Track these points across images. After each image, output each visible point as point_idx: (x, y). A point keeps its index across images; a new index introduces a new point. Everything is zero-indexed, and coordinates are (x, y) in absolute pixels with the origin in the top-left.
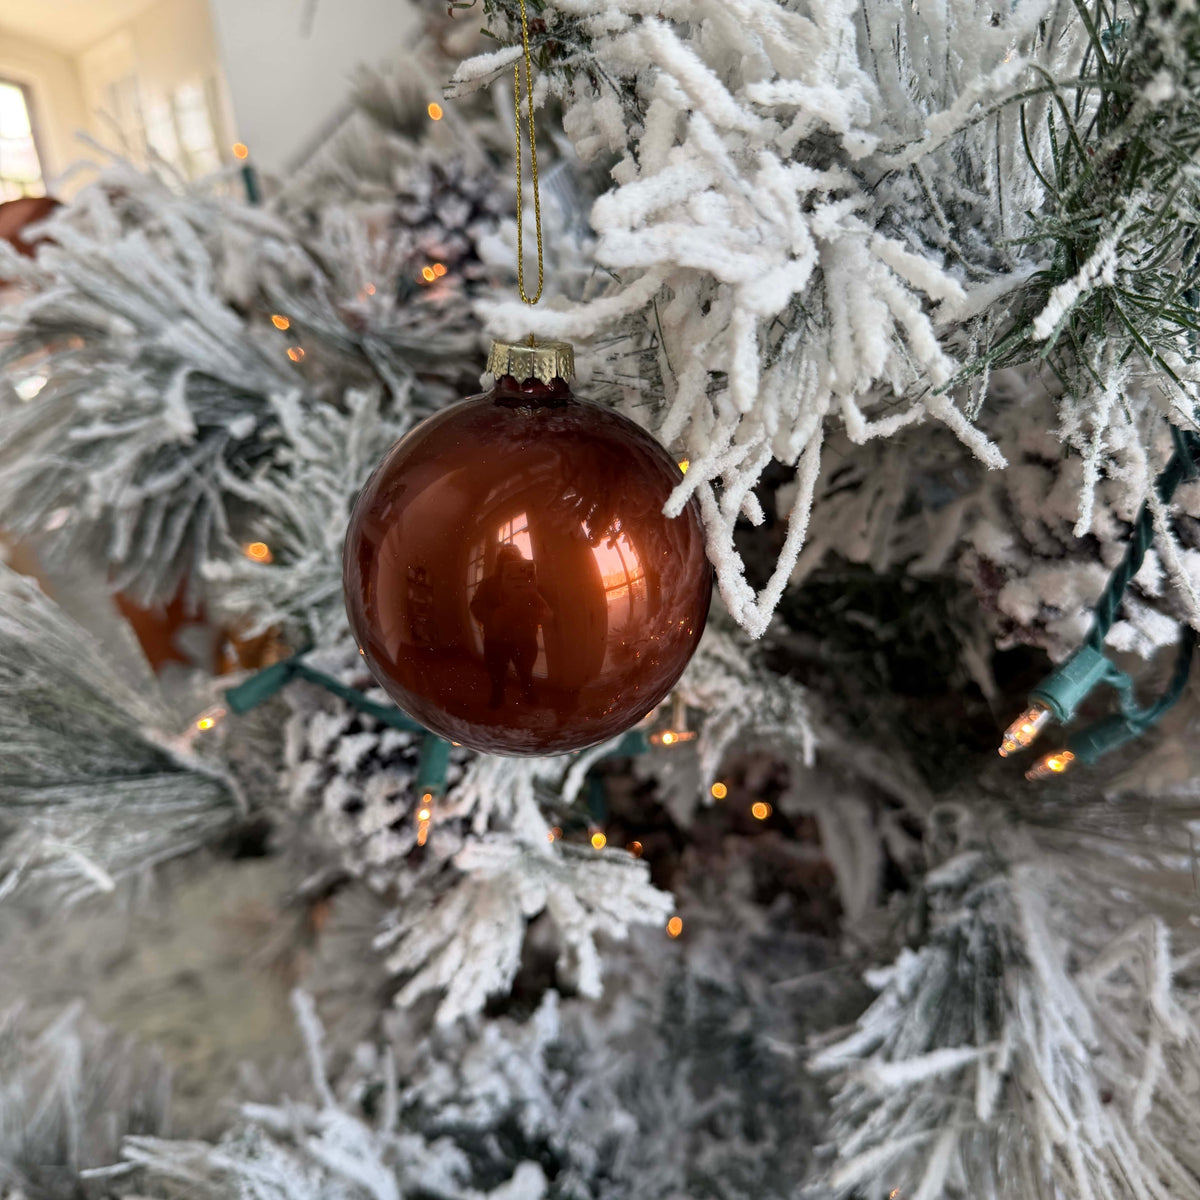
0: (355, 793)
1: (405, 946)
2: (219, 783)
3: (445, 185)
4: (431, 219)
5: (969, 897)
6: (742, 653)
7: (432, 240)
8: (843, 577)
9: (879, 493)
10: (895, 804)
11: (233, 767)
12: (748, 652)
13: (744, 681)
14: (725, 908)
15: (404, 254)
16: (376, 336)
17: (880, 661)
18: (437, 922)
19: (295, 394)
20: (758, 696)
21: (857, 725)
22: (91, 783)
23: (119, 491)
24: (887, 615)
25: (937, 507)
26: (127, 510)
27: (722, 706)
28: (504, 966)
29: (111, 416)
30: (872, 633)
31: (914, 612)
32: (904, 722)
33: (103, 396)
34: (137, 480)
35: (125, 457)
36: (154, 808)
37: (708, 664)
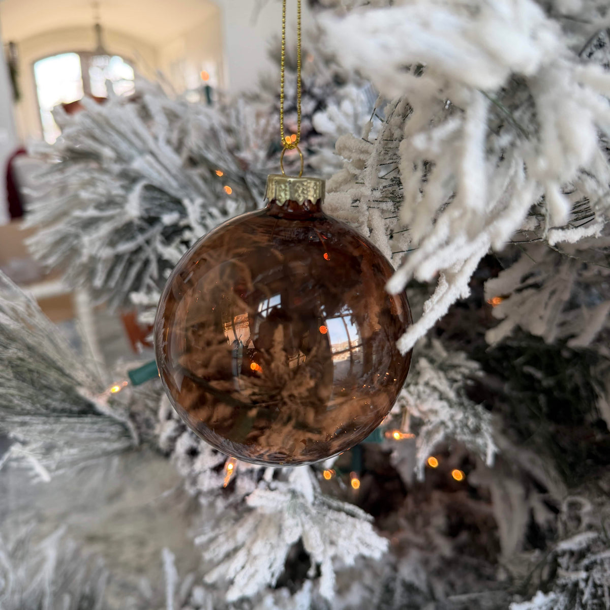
0: (195, 444)
1: (212, 547)
2: (123, 425)
3: (305, 91)
4: (293, 109)
5: (586, 562)
6: (451, 387)
7: (292, 120)
8: (524, 344)
9: (553, 293)
10: (542, 489)
11: (133, 416)
12: (456, 385)
13: (451, 404)
14: (427, 536)
15: (274, 128)
16: (253, 173)
17: (542, 399)
18: (234, 534)
19: (199, 201)
20: (460, 416)
21: (522, 437)
22: (47, 416)
23: (100, 248)
24: (551, 370)
25: (591, 305)
26: (106, 261)
27: (435, 419)
28: (273, 569)
29: (99, 206)
30: (539, 381)
31: (569, 371)
32: (553, 440)
33: (94, 193)
34: (112, 243)
35: (105, 229)
36: (83, 435)
37: (428, 391)
